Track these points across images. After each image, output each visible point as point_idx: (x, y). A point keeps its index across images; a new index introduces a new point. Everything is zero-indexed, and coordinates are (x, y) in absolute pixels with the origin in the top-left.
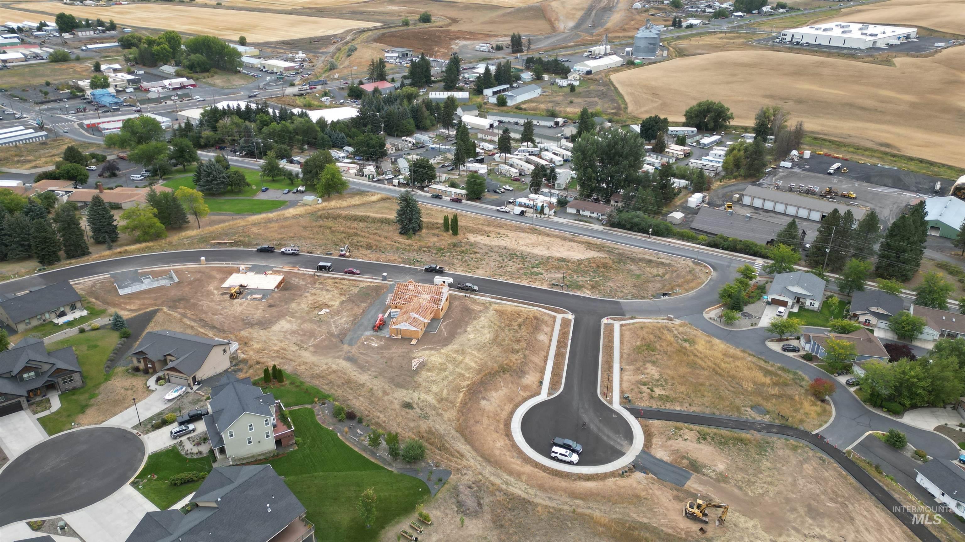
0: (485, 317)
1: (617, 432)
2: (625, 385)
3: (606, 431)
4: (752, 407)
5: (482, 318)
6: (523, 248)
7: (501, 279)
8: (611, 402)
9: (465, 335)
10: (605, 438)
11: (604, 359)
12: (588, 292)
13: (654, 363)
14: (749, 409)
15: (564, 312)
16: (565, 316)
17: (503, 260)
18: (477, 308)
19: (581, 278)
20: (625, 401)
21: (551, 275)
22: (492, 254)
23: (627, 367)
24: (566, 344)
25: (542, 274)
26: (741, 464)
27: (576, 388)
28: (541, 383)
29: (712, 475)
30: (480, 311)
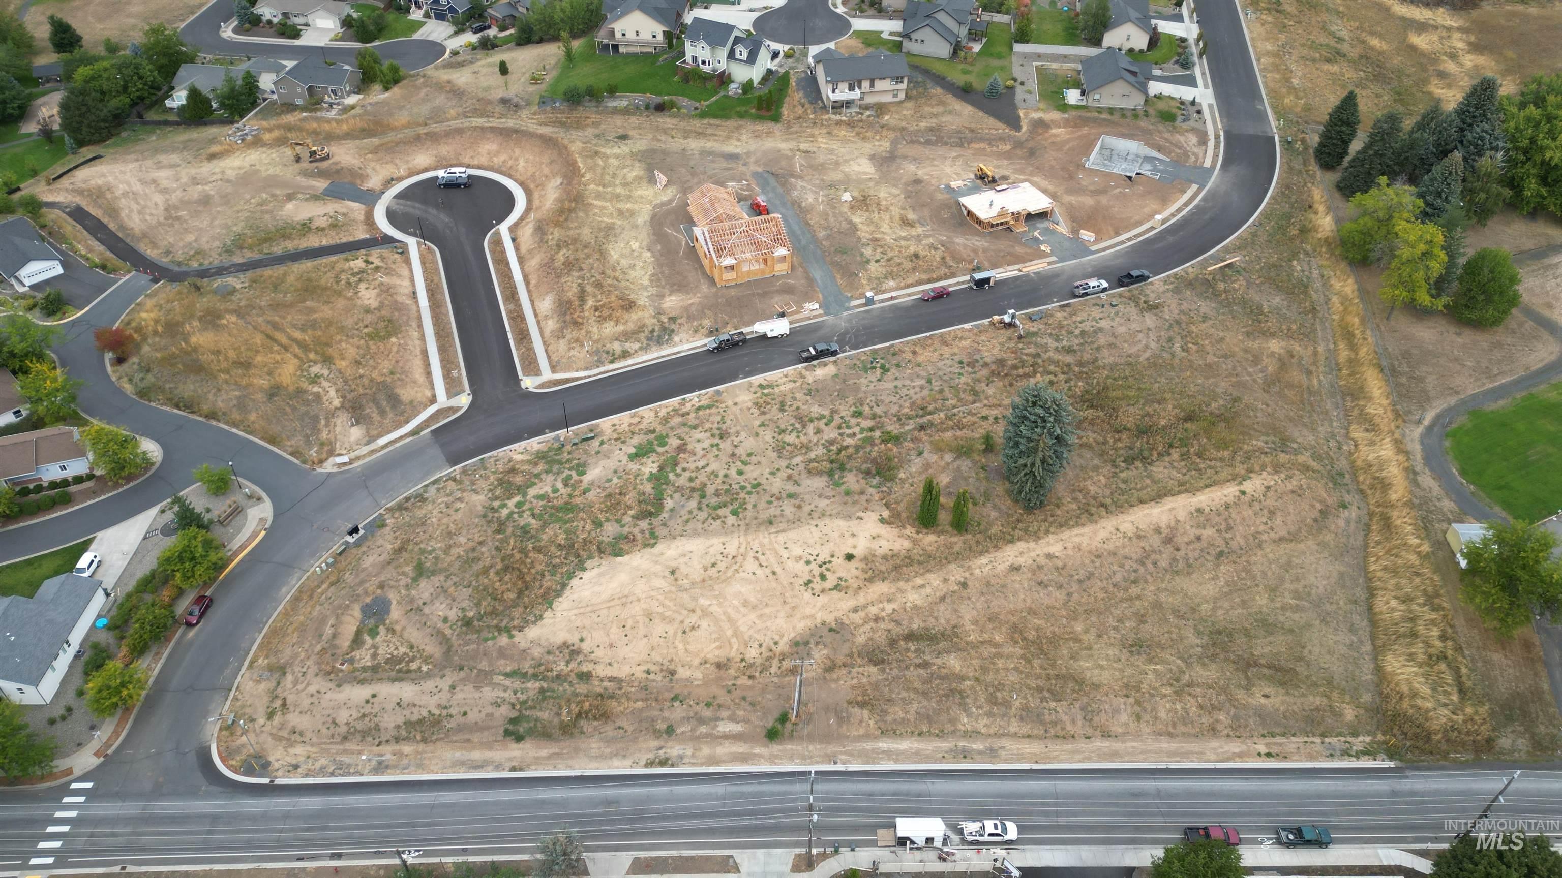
0: (645, 288)
1: (406, 215)
2: (405, 272)
3: (418, 213)
4: (234, 291)
5: (646, 282)
6: (733, 544)
7: (694, 398)
8: (418, 243)
9: (645, 243)
10: (417, 205)
11: (443, 310)
12: (519, 457)
13: (368, 311)
14: (238, 286)
15: (542, 386)
16: (539, 380)
17: (740, 473)
18: (672, 302)
19: (548, 489)
20: (403, 251)
21: (611, 464)
22: (777, 484)
23: (409, 302)
24: (511, 319)
25: (633, 457)
26: (267, 217)
27: (468, 249)
28: (514, 240)
29: (300, 196)
30: (661, 296)
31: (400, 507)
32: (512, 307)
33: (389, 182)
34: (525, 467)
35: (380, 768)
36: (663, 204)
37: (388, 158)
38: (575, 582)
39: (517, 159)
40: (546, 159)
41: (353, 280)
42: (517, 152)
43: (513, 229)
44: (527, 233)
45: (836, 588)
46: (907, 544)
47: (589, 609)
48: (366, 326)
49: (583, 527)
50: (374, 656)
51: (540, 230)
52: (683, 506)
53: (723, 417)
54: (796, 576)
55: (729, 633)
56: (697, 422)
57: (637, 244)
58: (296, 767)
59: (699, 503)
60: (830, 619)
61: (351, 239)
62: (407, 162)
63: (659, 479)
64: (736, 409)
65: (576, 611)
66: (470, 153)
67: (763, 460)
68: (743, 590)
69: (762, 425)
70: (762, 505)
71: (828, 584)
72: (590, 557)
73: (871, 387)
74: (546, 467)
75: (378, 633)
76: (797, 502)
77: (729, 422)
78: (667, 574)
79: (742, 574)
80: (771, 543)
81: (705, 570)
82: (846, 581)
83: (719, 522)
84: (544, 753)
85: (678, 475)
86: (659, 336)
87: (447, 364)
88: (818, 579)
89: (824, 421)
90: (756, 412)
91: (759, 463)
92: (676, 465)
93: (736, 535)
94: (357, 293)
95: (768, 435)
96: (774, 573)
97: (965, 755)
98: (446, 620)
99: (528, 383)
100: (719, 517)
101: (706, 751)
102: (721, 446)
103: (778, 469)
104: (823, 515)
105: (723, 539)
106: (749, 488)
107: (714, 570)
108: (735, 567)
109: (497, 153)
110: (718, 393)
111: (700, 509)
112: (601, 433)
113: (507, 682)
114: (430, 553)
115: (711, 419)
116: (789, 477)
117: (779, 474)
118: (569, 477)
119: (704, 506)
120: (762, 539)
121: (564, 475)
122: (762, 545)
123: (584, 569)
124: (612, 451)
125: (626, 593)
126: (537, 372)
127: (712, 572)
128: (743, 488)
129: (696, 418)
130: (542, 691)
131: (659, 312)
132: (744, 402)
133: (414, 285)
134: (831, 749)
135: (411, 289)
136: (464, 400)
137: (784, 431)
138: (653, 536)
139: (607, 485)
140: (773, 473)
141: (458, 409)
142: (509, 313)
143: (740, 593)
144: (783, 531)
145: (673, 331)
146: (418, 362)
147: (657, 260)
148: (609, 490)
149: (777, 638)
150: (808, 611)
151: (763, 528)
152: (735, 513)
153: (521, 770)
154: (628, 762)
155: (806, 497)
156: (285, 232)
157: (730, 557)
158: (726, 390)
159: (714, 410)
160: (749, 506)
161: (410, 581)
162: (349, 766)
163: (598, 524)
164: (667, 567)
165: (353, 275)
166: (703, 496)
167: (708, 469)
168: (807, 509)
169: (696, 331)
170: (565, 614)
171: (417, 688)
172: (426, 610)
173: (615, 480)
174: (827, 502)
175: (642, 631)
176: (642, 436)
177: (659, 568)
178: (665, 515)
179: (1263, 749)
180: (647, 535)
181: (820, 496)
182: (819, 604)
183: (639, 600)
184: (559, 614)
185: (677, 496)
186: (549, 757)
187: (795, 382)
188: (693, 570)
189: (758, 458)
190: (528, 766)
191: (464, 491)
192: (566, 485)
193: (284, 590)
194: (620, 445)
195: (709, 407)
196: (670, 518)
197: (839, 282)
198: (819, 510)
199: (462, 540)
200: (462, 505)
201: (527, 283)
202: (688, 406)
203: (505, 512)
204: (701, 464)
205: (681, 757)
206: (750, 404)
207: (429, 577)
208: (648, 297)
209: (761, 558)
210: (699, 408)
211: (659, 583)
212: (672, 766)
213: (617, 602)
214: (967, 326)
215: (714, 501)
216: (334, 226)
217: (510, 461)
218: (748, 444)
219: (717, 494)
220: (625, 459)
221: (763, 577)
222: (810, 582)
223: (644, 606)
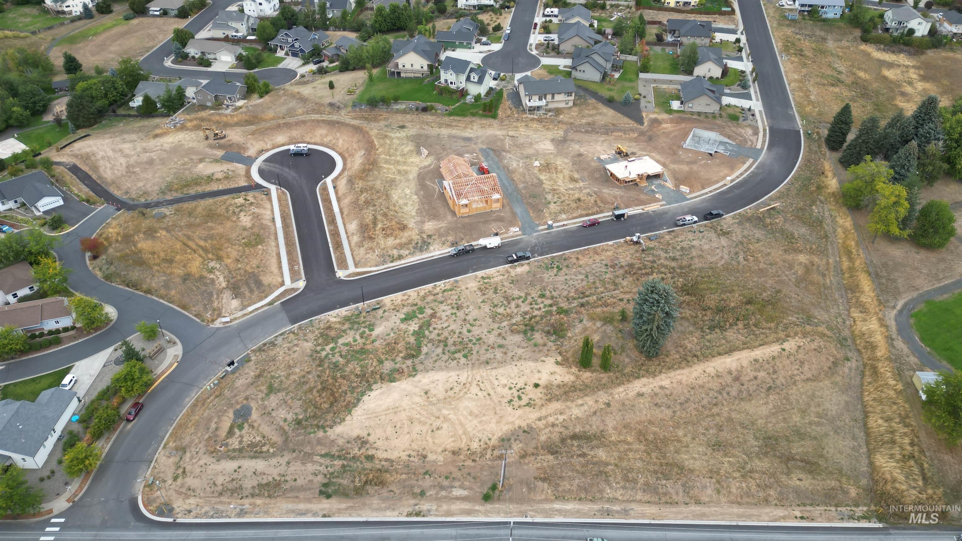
0: (413, 217)
1: (270, 172)
2: (268, 206)
3: (277, 171)
4: (165, 216)
5: (414, 213)
6: (464, 376)
7: (441, 284)
8: (277, 189)
9: (413, 190)
10: (277, 166)
11: (290, 229)
12: (334, 320)
13: (245, 229)
14: (168, 213)
15: (349, 276)
16: (347, 272)
17: (469, 331)
18: (430, 226)
19: (351, 339)
20: (268, 193)
21: (390, 324)
22: (492, 339)
23: (270, 224)
24: (332, 235)
25: (403, 321)
26: (187, 172)
27: (307, 192)
28: (334, 187)
29: (207, 160)
30: (423, 222)
31: (260, 350)
32: (332, 228)
33: (261, 152)
34: (337, 326)
35: (242, 513)
36: (425, 167)
37: (261, 138)
38: (365, 398)
39: (338, 139)
40: (355, 139)
41: (237, 210)
42: (338, 135)
43: (334, 181)
44: (342, 184)
45: (528, 405)
46: (572, 378)
47: (374, 415)
48: (244, 239)
49: (371, 364)
50: (241, 442)
51: (351, 181)
52: (433, 351)
53: (459, 296)
54: (503, 397)
55: (461, 432)
56: (443, 299)
57: (409, 191)
58: (190, 511)
59: (444, 350)
60: (524, 424)
61: (236, 186)
62: (272, 140)
63: (419, 334)
64: (467, 292)
65: (365, 417)
66: (310, 135)
67: (483, 323)
68: (470, 405)
69: (483, 302)
70: (482, 351)
71: (523, 402)
72: (375, 383)
73: (551, 279)
74: (350, 326)
75: (243, 428)
76: (504, 350)
77: (462, 299)
78: (423, 394)
79: (469, 395)
80: (487, 375)
81: (446, 392)
82: (534, 400)
83: (455, 362)
84: (343, 506)
85: (431, 332)
86: (421, 247)
87: (292, 262)
88: (516, 399)
89: (522, 300)
90: (479, 293)
91: (481, 325)
92: (429, 325)
93: (466, 370)
94: (238, 218)
95: (486, 308)
96: (489, 395)
97: (609, 513)
98: (285, 420)
99: (341, 274)
100: (455, 359)
101: (445, 507)
102: (458, 314)
103: (493, 330)
104: (520, 358)
105: (457, 373)
106: (474, 341)
107: (452, 392)
108: (465, 390)
109: (327, 135)
110: (456, 281)
111: (444, 353)
112: (384, 305)
113: (322, 461)
114: (277, 378)
115: (452, 297)
116: (500, 335)
117: (493, 332)
118: (364, 332)
119: (446, 352)
120: (482, 373)
121: (361, 331)
122: (482, 377)
123: (372, 390)
124: (390, 317)
125: (397, 405)
126: (346, 268)
127: (450, 393)
128: (470, 341)
129: (443, 297)
130: (343, 466)
131: (422, 232)
132: (472, 287)
133: (273, 214)
134: (524, 507)
135: (271, 216)
136: (301, 284)
137: (496, 306)
138: (415, 369)
139: (387, 337)
140: (489, 332)
141: (297, 289)
142: (330, 231)
143: (468, 407)
144: (495, 368)
145: (429, 243)
146: (274, 261)
147: (421, 200)
148: (388, 341)
149: (490, 436)
150: (510, 419)
151: (482, 366)
152: (465, 356)
153: (329, 516)
154: (396, 513)
155: (510, 347)
156: (197, 181)
157: (462, 384)
158: (461, 280)
159: (453, 292)
160: (474, 352)
161: (264, 395)
162: (222, 512)
163: (381, 362)
164: (423, 389)
165: (237, 207)
166: (446, 346)
167: (450, 329)
168: (510, 354)
169: (443, 244)
170: (359, 418)
171: (266, 463)
172: (274, 414)
173: (392, 335)
174: (523, 350)
175: (406, 430)
176: (409, 308)
177: (417, 390)
178: (422, 357)
179: (798, 514)
180: (411, 369)
181: (518, 347)
182: (517, 416)
183: (405, 410)
184: (355, 418)
185: (430, 345)
186: (347, 509)
187: (503, 275)
188: (439, 391)
189: (480, 322)
190: (334, 514)
191: (299, 340)
192: (362, 337)
193: (187, 400)
194: (396, 313)
195: (451, 290)
196: (426, 358)
197: (532, 215)
198: (518, 355)
199: (297, 370)
200: (298, 349)
201: (342, 213)
202: (438, 289)
203: (324, 353)
204: (445, 325)
205: (429, 511)
206: (476, 289)
207: (276, 393)
208: (415, 223)
209: (481, 385)
210: (444, 291)
211: (417, 399)
212: (424, 516)
213: (391, 411)
214: (610, 243)
215: (453, 349)
216: (226, 178)
217: (328, 322)
218: (474, 313)
219: (455, 344)
220: (398, 322)
221: (482, 397)
222: (511, 400)
223: (408, 414)
